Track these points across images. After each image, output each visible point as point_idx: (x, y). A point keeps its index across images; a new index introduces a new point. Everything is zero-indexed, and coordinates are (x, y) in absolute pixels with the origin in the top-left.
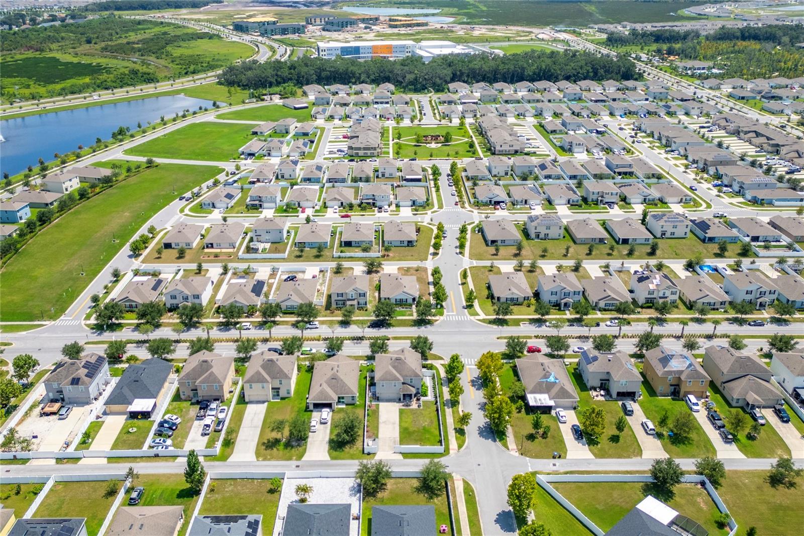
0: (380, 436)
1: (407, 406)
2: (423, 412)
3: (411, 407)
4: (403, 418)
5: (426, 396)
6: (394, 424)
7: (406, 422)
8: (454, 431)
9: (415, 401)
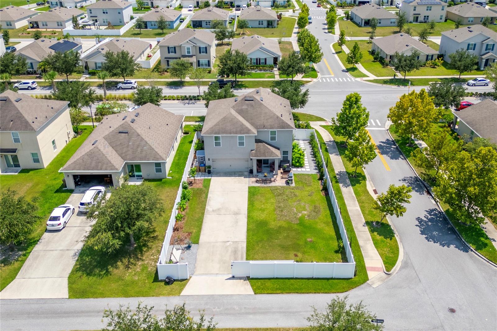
0: (203, 238)
1: (265, 181)
2: (297, 192)
3: (273, 184)
4: (257, 204)
5: (301, 166)
6: (236, 214)
7: (263, 210)
8: (366, 228)
9: (280, 175)
